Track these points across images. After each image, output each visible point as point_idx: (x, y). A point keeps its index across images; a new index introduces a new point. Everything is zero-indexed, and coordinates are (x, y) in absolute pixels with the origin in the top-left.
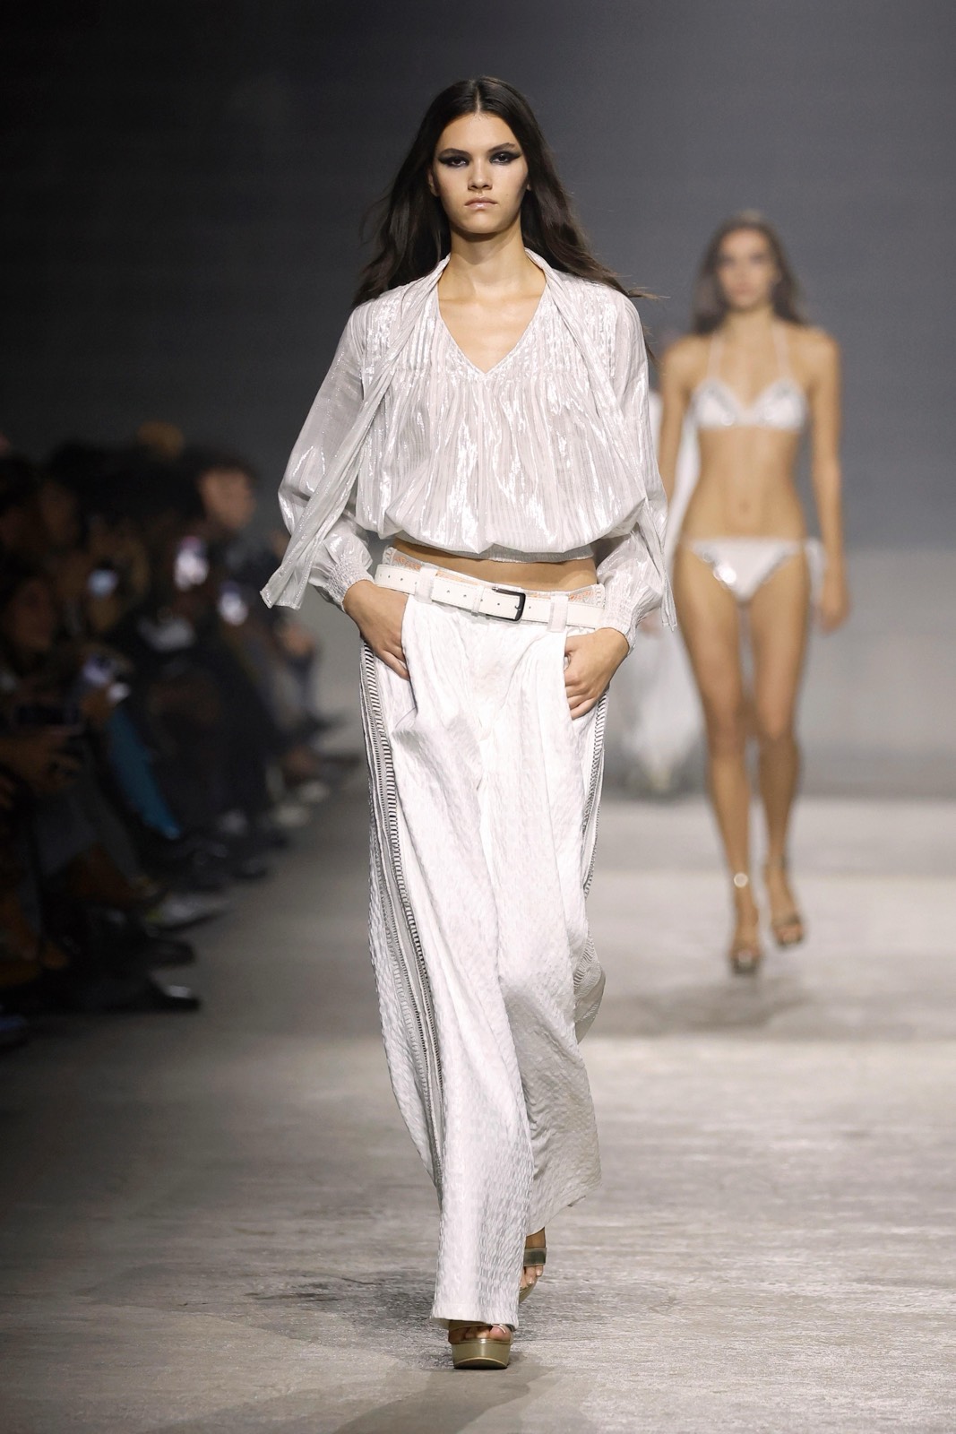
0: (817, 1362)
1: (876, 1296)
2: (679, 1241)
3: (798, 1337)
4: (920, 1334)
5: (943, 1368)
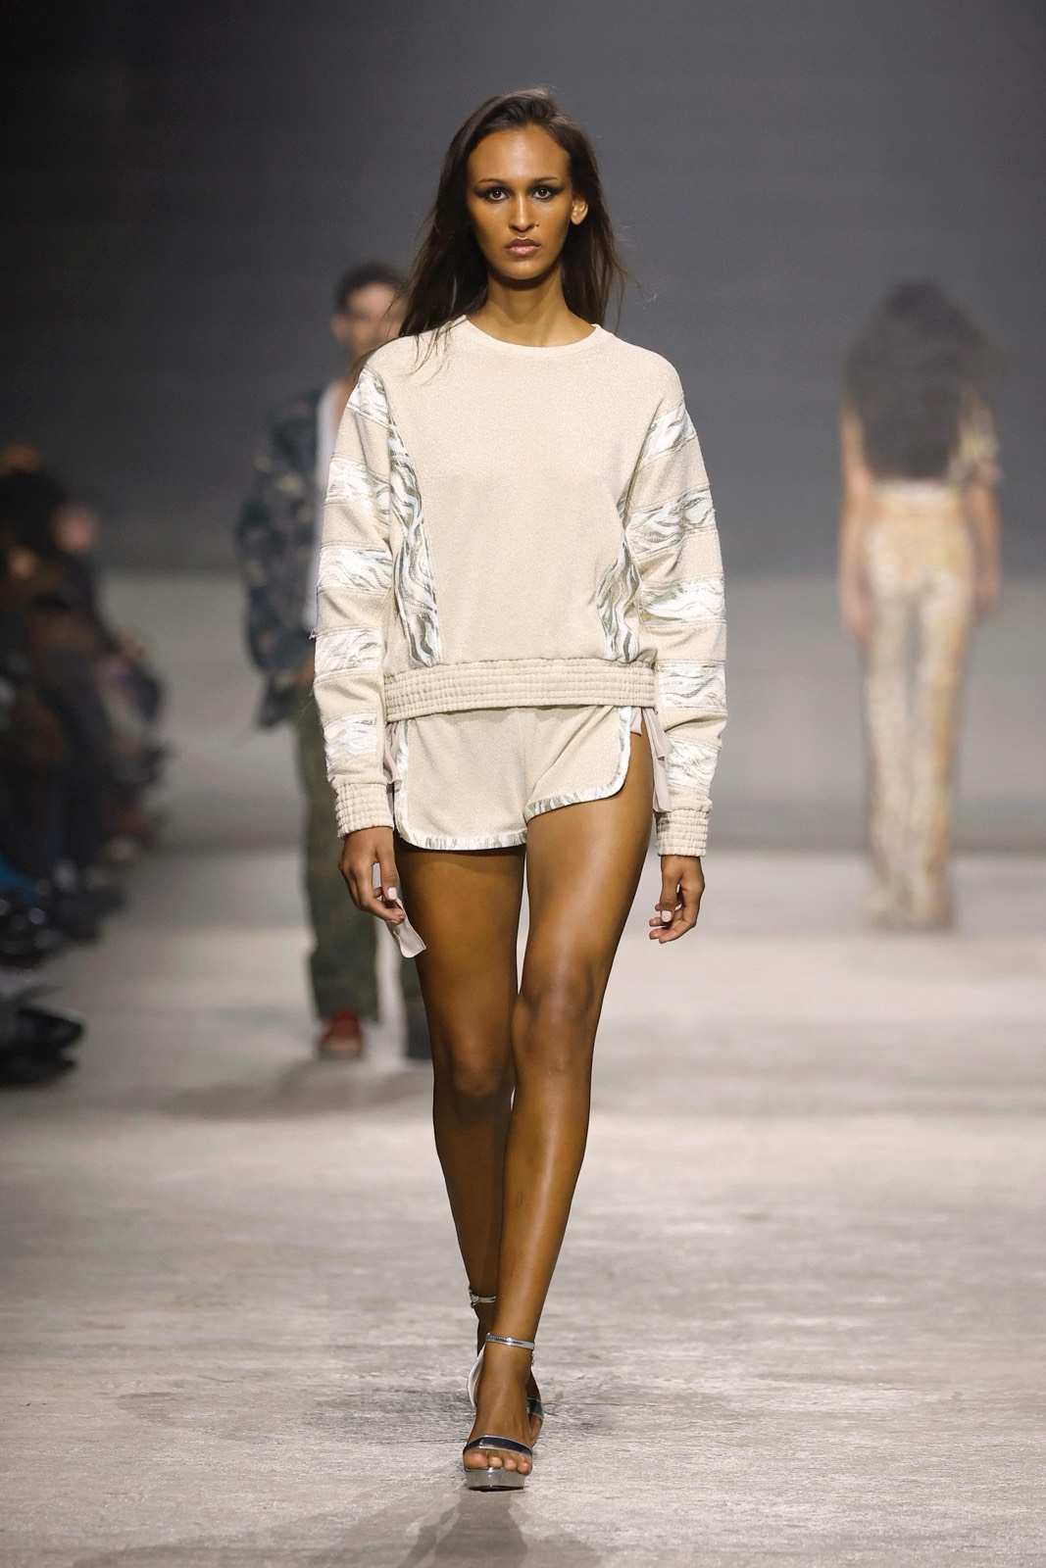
0: (717, 1465)
1: (782, 1393)
2: (565, 1334)
3: (696, 1438)
4: (829, 1434)
5: (854, 1471)
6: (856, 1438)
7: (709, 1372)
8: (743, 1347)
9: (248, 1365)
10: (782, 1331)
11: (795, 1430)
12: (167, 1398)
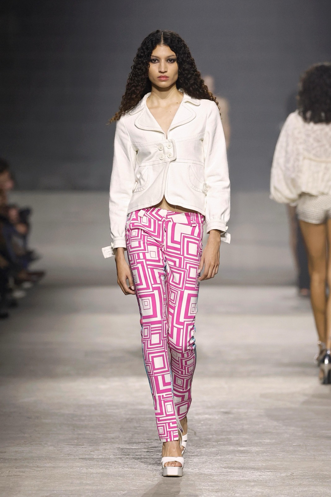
1: (232, 473)
2: (158, 453)
4: (247, 487)
6: (256, 489)
7: (207, 466)
8: (220, 457)
9: (48, 465)
10: (233, 452)
11: (236, 486)
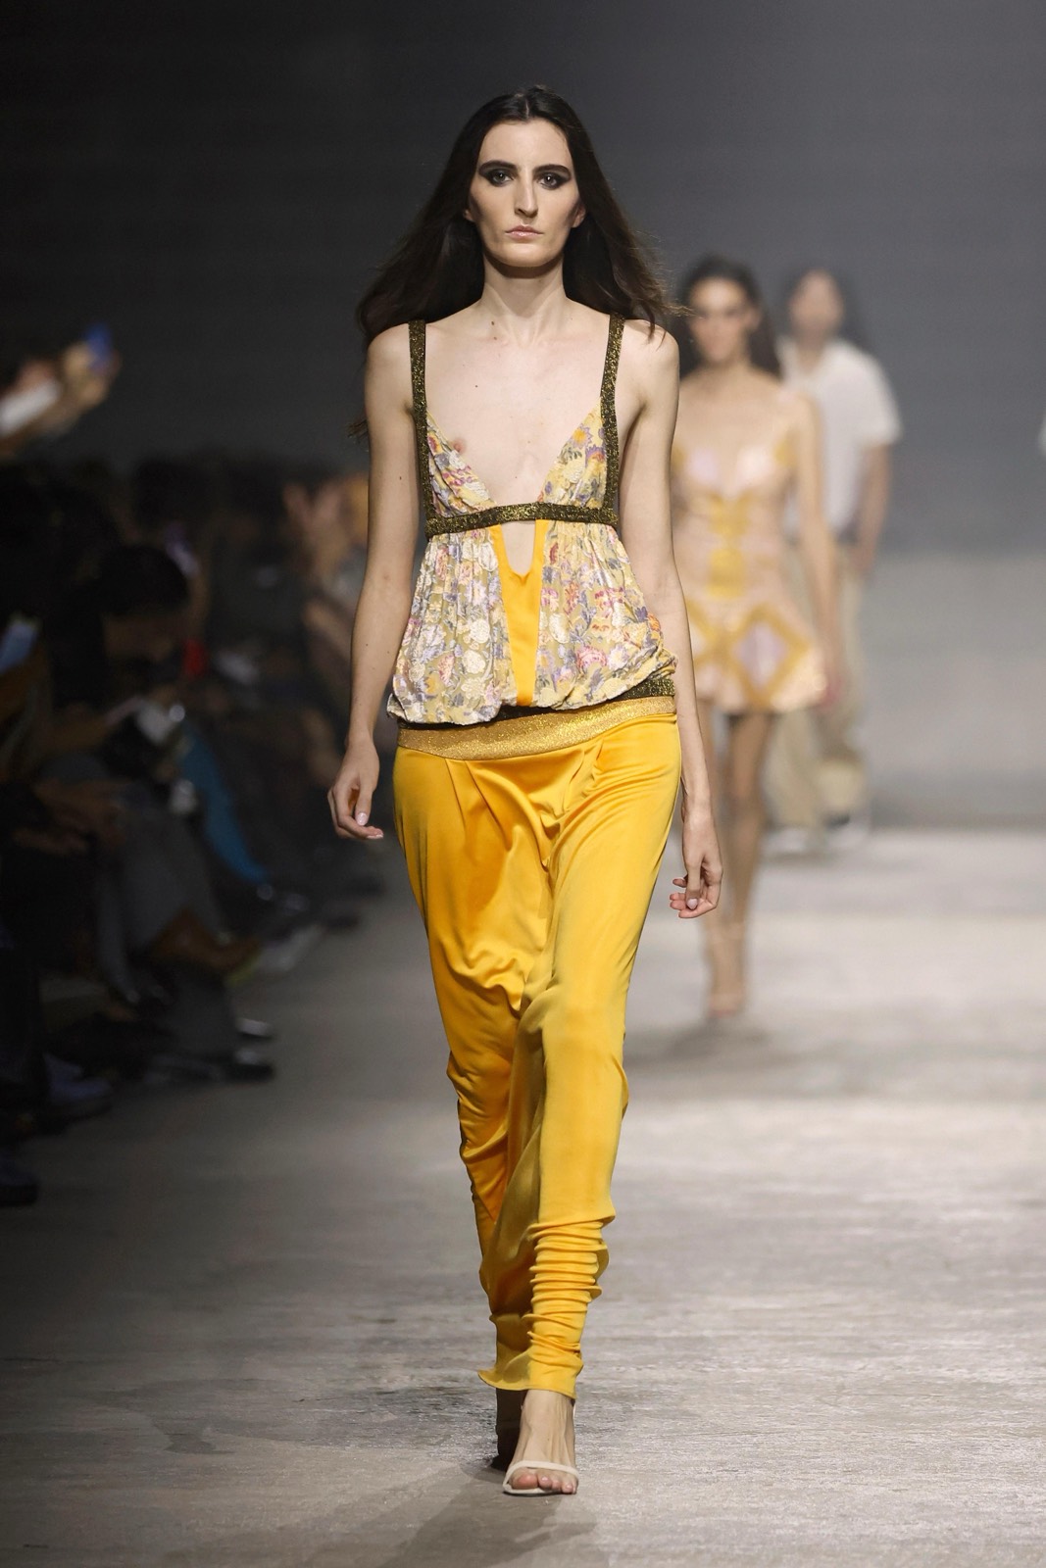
3: (983, 1429)
12: (441, 1393)
